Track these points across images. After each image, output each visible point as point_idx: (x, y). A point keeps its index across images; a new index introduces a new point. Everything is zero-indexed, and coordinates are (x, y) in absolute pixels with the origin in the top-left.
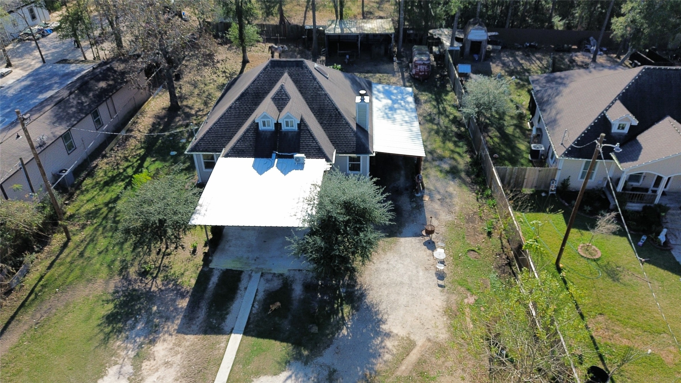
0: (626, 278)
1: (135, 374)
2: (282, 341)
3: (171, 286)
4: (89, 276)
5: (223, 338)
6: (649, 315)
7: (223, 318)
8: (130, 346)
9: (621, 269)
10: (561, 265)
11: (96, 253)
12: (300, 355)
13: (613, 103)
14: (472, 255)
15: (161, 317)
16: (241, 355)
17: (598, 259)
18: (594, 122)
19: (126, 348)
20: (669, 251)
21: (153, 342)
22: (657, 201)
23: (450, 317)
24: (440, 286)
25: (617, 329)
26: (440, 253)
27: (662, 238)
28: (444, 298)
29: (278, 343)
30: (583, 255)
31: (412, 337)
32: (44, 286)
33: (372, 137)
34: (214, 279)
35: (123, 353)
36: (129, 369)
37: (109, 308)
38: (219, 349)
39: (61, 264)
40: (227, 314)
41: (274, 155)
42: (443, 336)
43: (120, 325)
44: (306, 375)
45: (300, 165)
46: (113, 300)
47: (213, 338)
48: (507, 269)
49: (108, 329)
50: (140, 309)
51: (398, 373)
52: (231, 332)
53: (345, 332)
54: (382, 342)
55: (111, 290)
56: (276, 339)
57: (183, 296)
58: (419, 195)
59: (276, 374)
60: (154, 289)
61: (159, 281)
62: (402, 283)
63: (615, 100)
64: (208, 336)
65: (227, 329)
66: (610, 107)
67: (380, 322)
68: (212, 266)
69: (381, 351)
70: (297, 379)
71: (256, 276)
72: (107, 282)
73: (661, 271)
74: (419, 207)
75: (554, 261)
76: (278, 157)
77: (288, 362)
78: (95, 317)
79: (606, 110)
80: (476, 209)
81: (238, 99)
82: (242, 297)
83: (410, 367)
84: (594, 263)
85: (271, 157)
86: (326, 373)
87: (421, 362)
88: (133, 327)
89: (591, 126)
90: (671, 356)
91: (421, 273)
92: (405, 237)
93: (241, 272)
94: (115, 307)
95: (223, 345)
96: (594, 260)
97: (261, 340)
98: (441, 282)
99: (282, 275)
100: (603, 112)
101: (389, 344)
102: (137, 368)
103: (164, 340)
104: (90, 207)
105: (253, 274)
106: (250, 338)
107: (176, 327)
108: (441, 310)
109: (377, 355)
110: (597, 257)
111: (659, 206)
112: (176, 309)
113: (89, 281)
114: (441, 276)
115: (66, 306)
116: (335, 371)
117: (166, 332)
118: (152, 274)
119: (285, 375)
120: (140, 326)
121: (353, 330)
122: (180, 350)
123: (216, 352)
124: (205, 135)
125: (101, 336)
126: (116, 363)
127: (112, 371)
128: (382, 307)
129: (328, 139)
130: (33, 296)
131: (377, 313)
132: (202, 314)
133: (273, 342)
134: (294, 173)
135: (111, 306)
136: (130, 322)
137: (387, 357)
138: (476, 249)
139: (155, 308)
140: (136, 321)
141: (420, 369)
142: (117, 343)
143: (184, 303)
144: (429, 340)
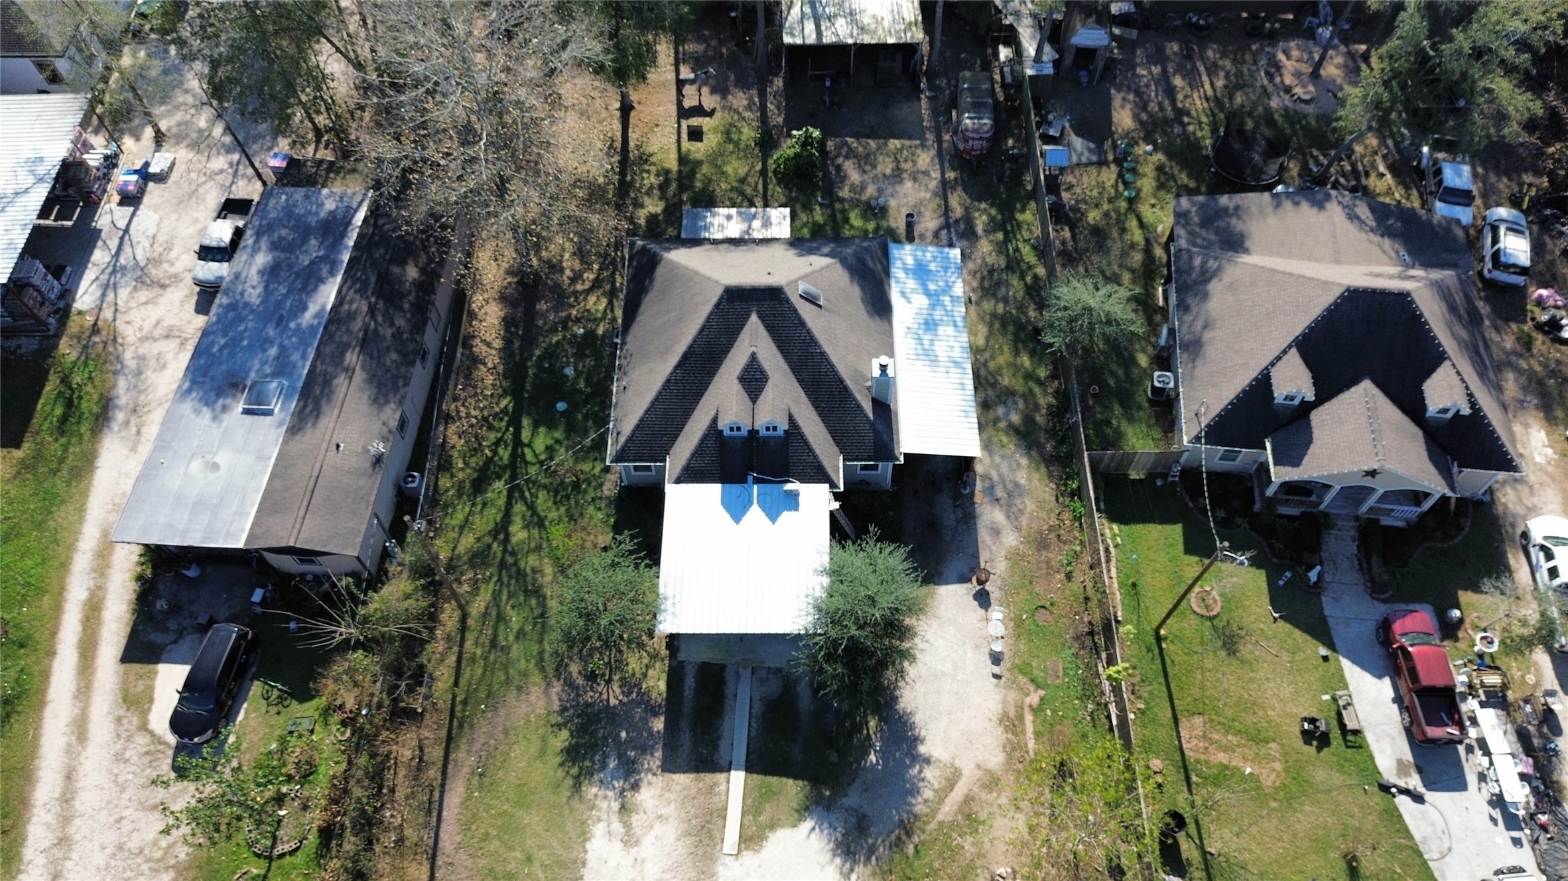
0: (1245, 650)
1: (627, 834)
2: (796, 778)
3: (634, 696)
4: (517, 680)
5: (721, 777)
6: (1261, 713)
7: (714, 746)
8: (610, 794)
9: (1242, 633)
10: (1162, 632)
11: (511, 638)
12: (820, 796)
13: (1285, 352)
14: (1041, 616)
15: (634, 748)
16: (749, 802)
17: (1215, 617)
18: (1250, 385)
19: (605, 797)
20: (1319, 595)
21: (635, 787)
22: (1322, 507)
23: (1007, 729)
24: (996, 676)
25: (1215, 736)
26: (996, 614)
27: (1313, 575)
28: (999, 697)
29: (791, 781)
30: (1196, 608)
31: (958, 763)
32: (465, 703)
33: (896, 414)
34: (690, 681)
35: (604, 805)
36: (617, 826)
37: (562, 738)
38: (719, 794)
39: (473, 660)
40: (719, 738)
41: (750, 479)
42: (995, 759)
43: (587, 763)
44: (831, 826)
45: (792, 500)
46: (565, 725)
47: (708, 778)
48: (1088, 642)
49: (575, 771)
50: (605, 738)
51: (940, 817)
52: (729, 770)
53: (873, 757)
54: (920, 772)
55: (556, 706)
56: (788, 776)
57: (654, 711)
58: (968, 491)
59: (795, 826)
60: (613, 702)
61: (616, 687)
62: (943, 674)
63: (1290, 347)
64: (702, 775)
65: (724, 763)
66: (1279, 358)
67: (916, 740)
68: (681, 656)
69: (921, 784)
70: (822, 831)
71: (746, 674)
72: (546, 693)
73: (1298, 634)
74: (968, 518)
75: (1155, 624)
76: (757, 481)
77: (807, 808)
78: (550, 752)
79: (1273, 364)
80: (1053, 521)
81: (679, 365)
82: (733, 709)
83: (955, 808)
84: (1208, 624)
85: (746, 482)
86: (854, 820)
87: (968, 799)
88: (604, 766)
89: (1244, 391)
90: (1272, 777)
91: (969, 655)
92: (947, 583)
93: (723, 667)
94: (572, 736)
95: (723, 787)
96: (1211, 619)
97: (769, 779)
98: (996, 670)
99: (779, 670)
100: (1266, 368)
101: (929, 773)
102: (627, 825)
103: (650, 784)
104: (467, 542)
105: (741, 670)
106: (755, 776)
107: (658, 763)
108: (995, 718)
109: (914, 791)
110: (1214, 613)
111: (1326, 515)
112: (651, 733)
113: (519, 689)
114: (996, 659)
115: (506, 732)
116: (864, 816)
117: (649, 770)
118: (603, 675)
119: (808, 824)
120: (612, 764)
121: (884, 754)
122: (672, 796)
123: (717, 799)
124: (634, 432)
125: (569, 782)
126: (599, 820)
127: (598, 830)
128: (918, 719)
129: (829, 437)
130: (455, 722)
131: (912, 728)
132: (686, 739)
133: (785, 780)
134: (786, 516)
135: (565, 734)
136: (597, 757)
137: (928, 794)
138: (1048, 604)
139: (623, 735)
140: (605, 757)
141: (967, 811)
142: (592, 791)
143: (658, 724)
144: (979, 767)
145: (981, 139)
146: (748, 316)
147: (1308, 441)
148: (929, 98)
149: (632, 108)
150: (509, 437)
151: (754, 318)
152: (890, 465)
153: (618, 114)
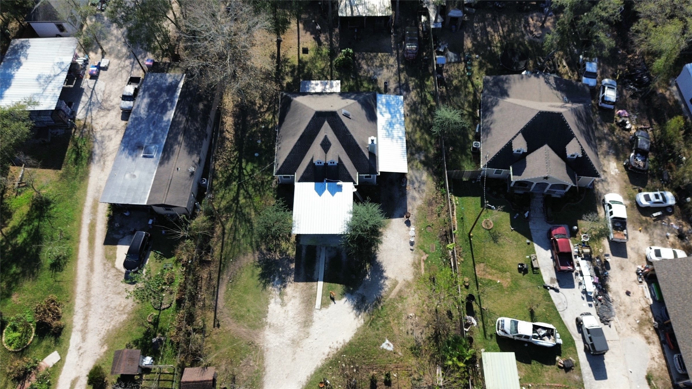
0: (501, 241)
1: (282, 302)
2: (340, 284)
3: (284, 256)
4: (243, 251)
5: (315, 283)
6: (504, 262)
7: (313, 274)
8: (276, 289)
9: (500, 235)
10: (471, 235)
11: (241, 237)
12: (349, 290)
13: (517, 134)
14: (428, 229)
15: (284, 274)
16: (324, 292)
17: (490, 229)
18: (505, 146)
19: (274, 290)
20: (528, 222)
21: (285, 287)
22: (531, 190)
23: (415, 268)
24: (411, 250)
25: (488, 270)
26: (412, 228)
27: (526, 215)
28: (412, 257)
29: (339, 285)
30: (484, 226)
31: (397, 279)
32: (225, 259)
33: (378, 157)
34: (304, 251)
35: (274, 293)
36: (279, 300)
37: (259, 270)
38: (314, 289)
39: (227, 245)
40: (314, 271)
41: (325, 181)
42: (410, 277)
43: (268, 279)
44: (352, 299)
45: (340, 188)
46: (260, 266)
47: (310, 284)
48: (445, 238)
49: (264, 281)
50: (274, 270)
51: (390, 297)
52: (317, 281)
53: (367, 277)
54: (384, 282)
55: (257, 260)
56: (338, 283)
57: (291, 261)
58: (404, 185)
59: (340, 300)
60: (277, 258)
61: (278, 253)
62: (393, 249)
63: (519, 133)
64: (308, 283)
65: (316, 279)
66: (515, 137)
67: (383, 271)
68: (301, 243)
69: (384, 286)
70: (349, 301)
71: (324, 249)
72: (254, 256)
73: (520, 235)
74: (404, 195)
75: (469, 232)
76: (327, 181)
77: (344, 294)
78: (255, 275)
79: (513, 139)
80: (434, 196)
81: (299, 140)
82: (319, 261)
83: (396, 294)
84: (488, 232)
85: (323, 182)
86: (360, 298)
87: (400, 291)
88: (274, 280)
89: (503, 149)
90: (507, 284)
91: (402, 242)
92: (395, 218)
93: (315, 247)
94: (263, 269)
95: (315, 287)
96: (489, 230)
97: (331, 284)
98: (412, 248)
99: (335, 248)
100: (511, 140)
101: (387, 282)
102: (282, 300)
103: (290, 286)
104: (224, 203)
105: (322, 248)
106: (326, 283)
107: (293, 279)
108: (411, 264)
109: (382, 288)
110: (490, 228)
111: (532, 193)
112: (290, 269)
113: (244, 254)
114: (412, 244)
115: (240, 269)
116: (364, 297)
117: (289, 281)
118: (273, 249)
119: (344, 299)
120: (277, 279)
121: (371, 276)
122: (298, 290)
123: (313, 291)
124: (283, 164)
125: (262, 285)
126: (273, 298)
127: (272, 301)
128: (384, 264)
129: (353, 166)
130: (222, 265)
131: (382, 267)
132: (302, 271)
133: (337, 284)
134: (338, 194)
135: (260, 269)
136: (272, 277)
137: (386, 289)
138: (431, 225)
139: (281, 269)
140: (274, 277)
141: (400, 295)
142: (270, 288)
143: (293, 266)
144: (404, 280)
145: (413, 53)
146: (324, 122)
147: (525, 166)
148: (394, 36)
149: (281, 41)
150: (237, 166)
151: (326, 123)
152: (375, 176)
153: (276, 43)
